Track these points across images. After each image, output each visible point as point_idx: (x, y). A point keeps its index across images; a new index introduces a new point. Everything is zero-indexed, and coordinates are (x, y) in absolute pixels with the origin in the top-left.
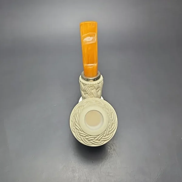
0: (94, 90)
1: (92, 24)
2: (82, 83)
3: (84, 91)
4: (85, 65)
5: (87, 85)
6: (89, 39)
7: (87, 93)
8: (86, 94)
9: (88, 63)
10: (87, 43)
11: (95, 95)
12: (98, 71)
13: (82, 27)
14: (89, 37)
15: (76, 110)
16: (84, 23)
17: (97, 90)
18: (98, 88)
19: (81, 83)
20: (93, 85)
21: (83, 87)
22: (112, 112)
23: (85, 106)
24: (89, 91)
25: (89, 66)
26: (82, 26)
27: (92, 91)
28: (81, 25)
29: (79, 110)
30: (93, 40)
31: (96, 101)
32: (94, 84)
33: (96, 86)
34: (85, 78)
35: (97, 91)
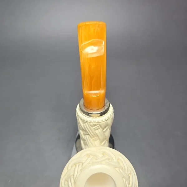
0: (99, 129)
1: (97, 25)
2: (81, 119)
3: (83, 130)
4: (86, 92)
5: (89, 123)
6: (92, 49)
7: (89, 134)
8: (87, 136)
9: (91, 90)
10: (90, 56)
11: (101, 137)
12: (106, 99)
13: (80, 31)
14: (92, 47)
15: (69, 168)
16: (84, 24)
17: (103, 129)
18: (105, 127)
19: (79, 119)
20: (98, 124)
21: (82, 124)
22: (130, 173)
23: (85, 164)
24: (91, 131)
25: (91, 94)
26: (80, 29)
27: (97, 132)
28: (80, 27)
29: (74, 171)
30: (98, 51)
31: (104, 154)
32: (100, 121)
33: (103, 124)
34: (85, 110)
35: (104, 131)
